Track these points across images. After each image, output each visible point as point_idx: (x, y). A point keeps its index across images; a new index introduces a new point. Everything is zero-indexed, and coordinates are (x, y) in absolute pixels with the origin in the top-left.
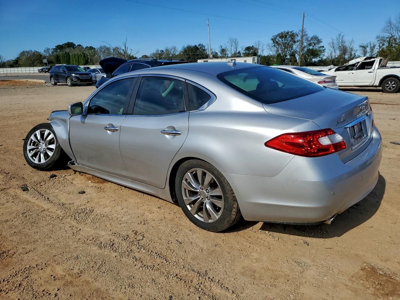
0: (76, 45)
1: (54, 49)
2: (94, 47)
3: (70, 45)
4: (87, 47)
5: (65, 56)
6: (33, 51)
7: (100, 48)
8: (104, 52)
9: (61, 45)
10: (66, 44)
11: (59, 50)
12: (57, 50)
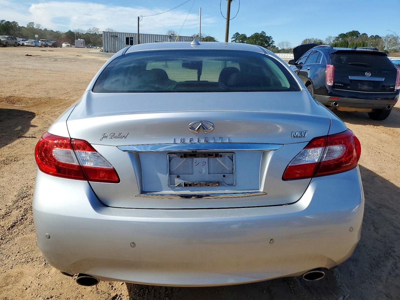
0: (361, 34)
1: (336, 37)
2: (380, 37)
3: (355, 34)
4: (373, 36)
5: (344, 44)
6: (315, 39)
7: (386, 37)
8: (389, 42)
9: (345, 33)
10: (350, 33)
11: (341, 39)
12: (339, 38)
